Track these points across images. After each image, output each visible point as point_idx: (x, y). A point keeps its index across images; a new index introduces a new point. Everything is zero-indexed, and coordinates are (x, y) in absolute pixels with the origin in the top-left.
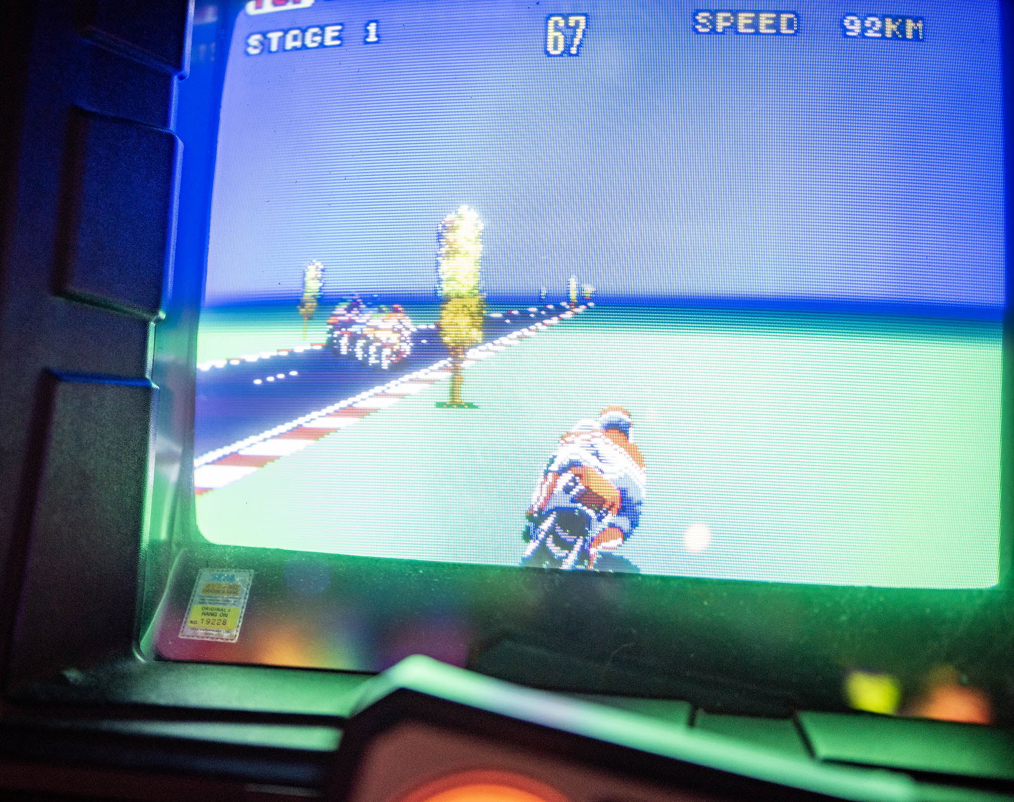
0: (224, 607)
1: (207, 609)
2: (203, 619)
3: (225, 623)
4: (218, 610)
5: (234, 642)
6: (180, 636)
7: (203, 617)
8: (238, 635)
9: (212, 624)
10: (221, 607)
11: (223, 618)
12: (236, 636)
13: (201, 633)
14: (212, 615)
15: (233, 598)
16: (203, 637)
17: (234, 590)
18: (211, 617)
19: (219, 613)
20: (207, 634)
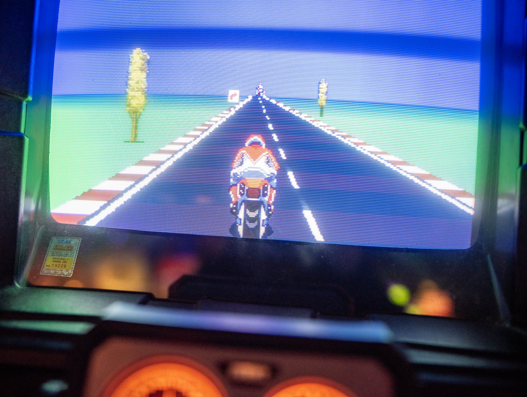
0: (65, 258)
1: (56, 258)
2: (53, 265)
3: (65, 266)
4: (62, 259)
5: (70, 276)
6: (41, 274)
7: (53, 263)
8: (72, 273)
9: (58, 267)
10: (63, 257)
11: (64, 264)
12: (71, 273)
13: (52, 272)
14: (58, 262)
15: (70, 253)
16: (53, 274)
17: (70, 249)
18: (57, 263)
19: (62, 261)
20: (55, 272)
